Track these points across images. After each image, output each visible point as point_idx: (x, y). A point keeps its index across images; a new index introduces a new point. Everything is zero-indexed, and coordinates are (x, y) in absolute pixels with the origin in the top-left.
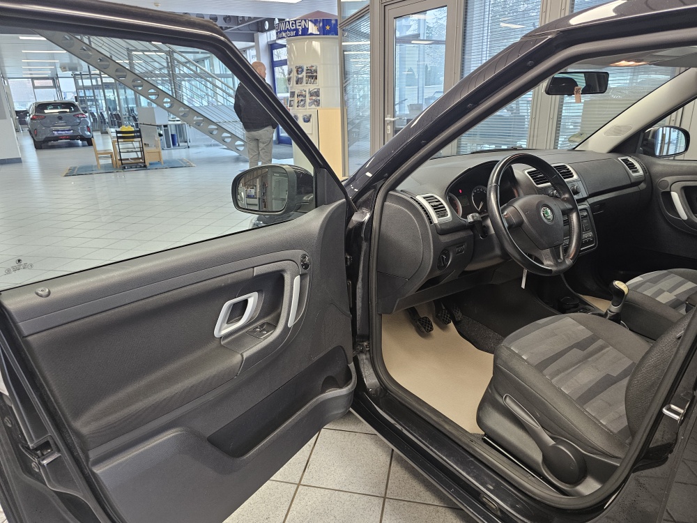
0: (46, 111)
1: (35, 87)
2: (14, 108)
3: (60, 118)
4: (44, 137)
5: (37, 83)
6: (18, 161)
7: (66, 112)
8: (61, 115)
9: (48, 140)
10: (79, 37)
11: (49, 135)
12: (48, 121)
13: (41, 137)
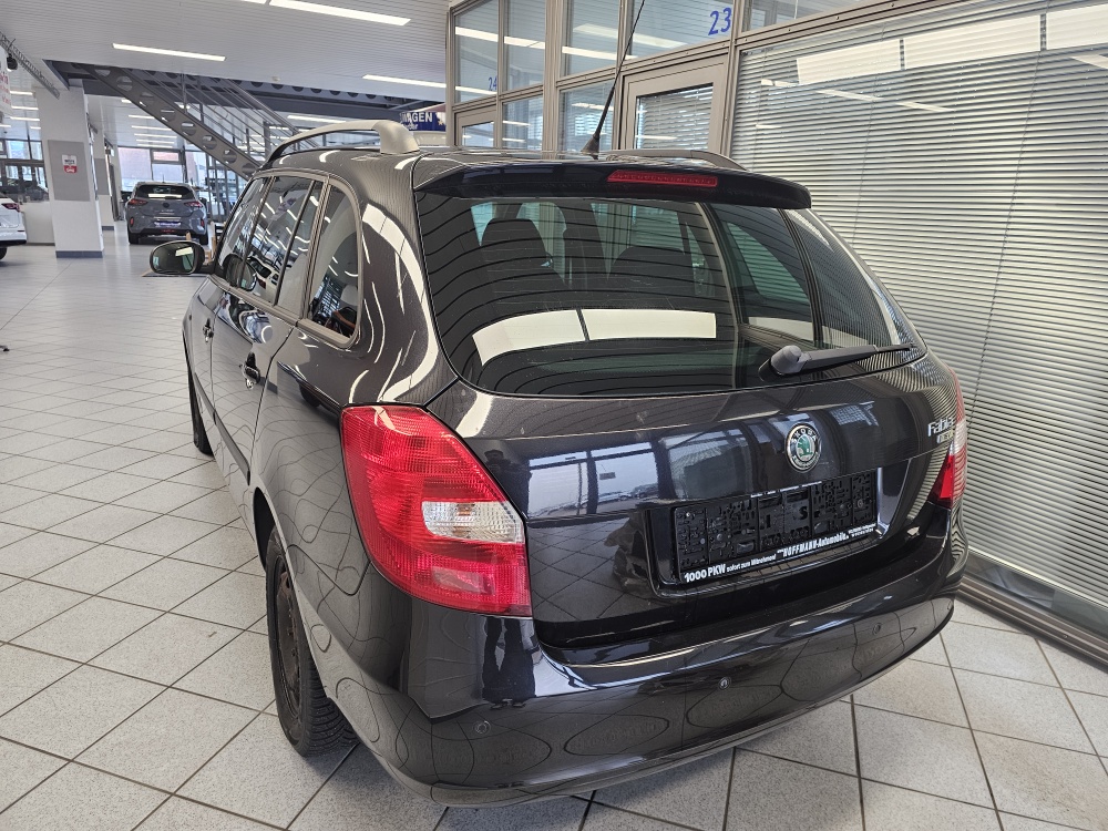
0: (150, 195)
1: (153, 161)
2: (120, 187)
3: (166, 206)
4: (142, 228)
5: (157, 155)
6: (98, 255)
7: (176, 198)
8: (169, 201)
9: (145, 233)
10: (182, 107)
11: (148, 227)
12: (151, 209)
13: (138, 229)
